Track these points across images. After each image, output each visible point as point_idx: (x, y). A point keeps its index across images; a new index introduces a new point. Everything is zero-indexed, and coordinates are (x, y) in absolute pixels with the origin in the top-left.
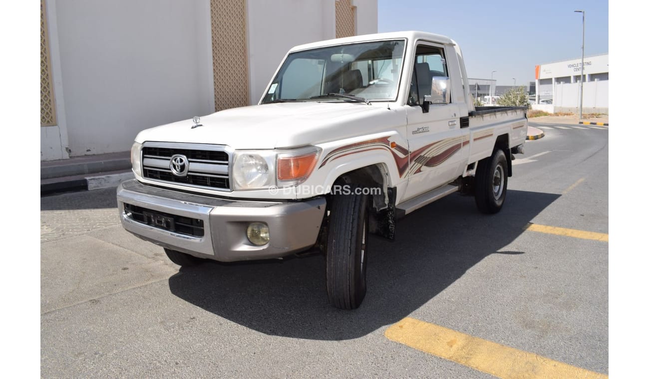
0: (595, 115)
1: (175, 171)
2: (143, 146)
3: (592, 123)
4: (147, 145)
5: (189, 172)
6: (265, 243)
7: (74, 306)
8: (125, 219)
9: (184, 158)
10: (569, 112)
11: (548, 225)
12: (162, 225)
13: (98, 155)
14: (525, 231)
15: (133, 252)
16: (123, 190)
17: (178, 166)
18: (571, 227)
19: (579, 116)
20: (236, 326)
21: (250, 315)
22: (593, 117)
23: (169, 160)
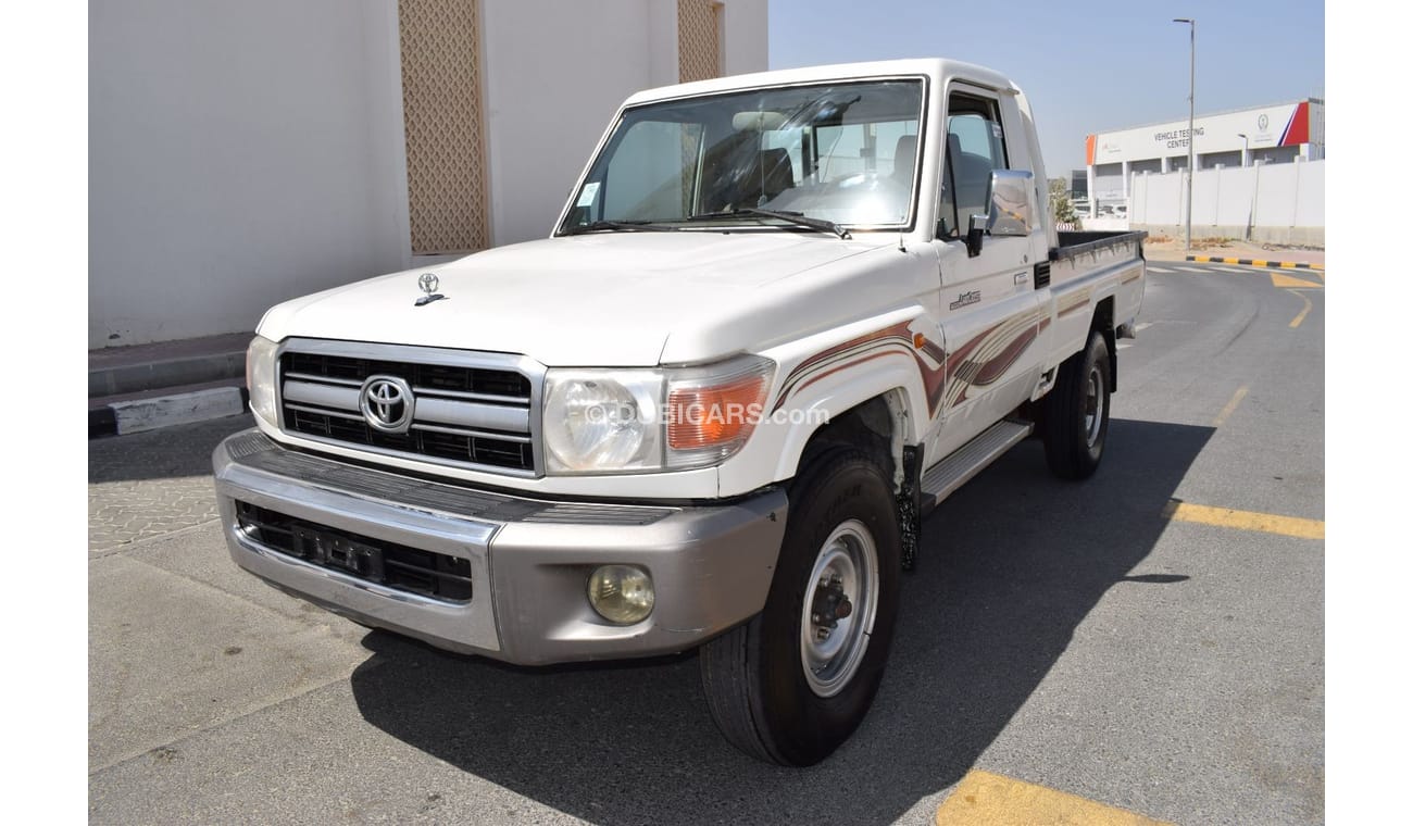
0: (1217, 240)
1: (376, 418)
2: (282, 352)
3: (1213, 260)
4: (293, 347)
5: (415, 421)
6: (640, 617)
7: (112, 768)
8: (242, 543)
9: (401, 384)
10: (1161, 235)
11: (1213, 504)
12: (348, 563)
13: (137, 347)
14: (1171, 523)
15: (247, 603)
16: (232, 464)
17: (383, 406)
18: (1267, 510)
19: (1185, 246)
20: (551, 816)
21: (581, 781)
22: (1214, 246)
23: (359, 387)
